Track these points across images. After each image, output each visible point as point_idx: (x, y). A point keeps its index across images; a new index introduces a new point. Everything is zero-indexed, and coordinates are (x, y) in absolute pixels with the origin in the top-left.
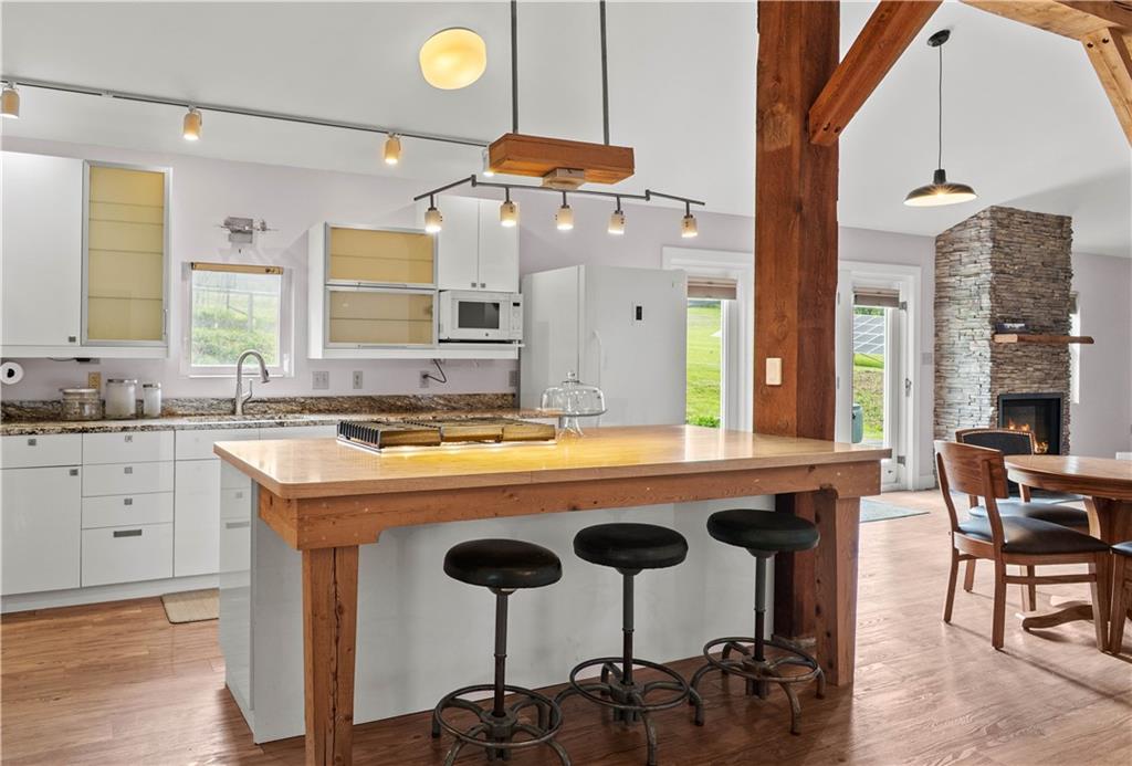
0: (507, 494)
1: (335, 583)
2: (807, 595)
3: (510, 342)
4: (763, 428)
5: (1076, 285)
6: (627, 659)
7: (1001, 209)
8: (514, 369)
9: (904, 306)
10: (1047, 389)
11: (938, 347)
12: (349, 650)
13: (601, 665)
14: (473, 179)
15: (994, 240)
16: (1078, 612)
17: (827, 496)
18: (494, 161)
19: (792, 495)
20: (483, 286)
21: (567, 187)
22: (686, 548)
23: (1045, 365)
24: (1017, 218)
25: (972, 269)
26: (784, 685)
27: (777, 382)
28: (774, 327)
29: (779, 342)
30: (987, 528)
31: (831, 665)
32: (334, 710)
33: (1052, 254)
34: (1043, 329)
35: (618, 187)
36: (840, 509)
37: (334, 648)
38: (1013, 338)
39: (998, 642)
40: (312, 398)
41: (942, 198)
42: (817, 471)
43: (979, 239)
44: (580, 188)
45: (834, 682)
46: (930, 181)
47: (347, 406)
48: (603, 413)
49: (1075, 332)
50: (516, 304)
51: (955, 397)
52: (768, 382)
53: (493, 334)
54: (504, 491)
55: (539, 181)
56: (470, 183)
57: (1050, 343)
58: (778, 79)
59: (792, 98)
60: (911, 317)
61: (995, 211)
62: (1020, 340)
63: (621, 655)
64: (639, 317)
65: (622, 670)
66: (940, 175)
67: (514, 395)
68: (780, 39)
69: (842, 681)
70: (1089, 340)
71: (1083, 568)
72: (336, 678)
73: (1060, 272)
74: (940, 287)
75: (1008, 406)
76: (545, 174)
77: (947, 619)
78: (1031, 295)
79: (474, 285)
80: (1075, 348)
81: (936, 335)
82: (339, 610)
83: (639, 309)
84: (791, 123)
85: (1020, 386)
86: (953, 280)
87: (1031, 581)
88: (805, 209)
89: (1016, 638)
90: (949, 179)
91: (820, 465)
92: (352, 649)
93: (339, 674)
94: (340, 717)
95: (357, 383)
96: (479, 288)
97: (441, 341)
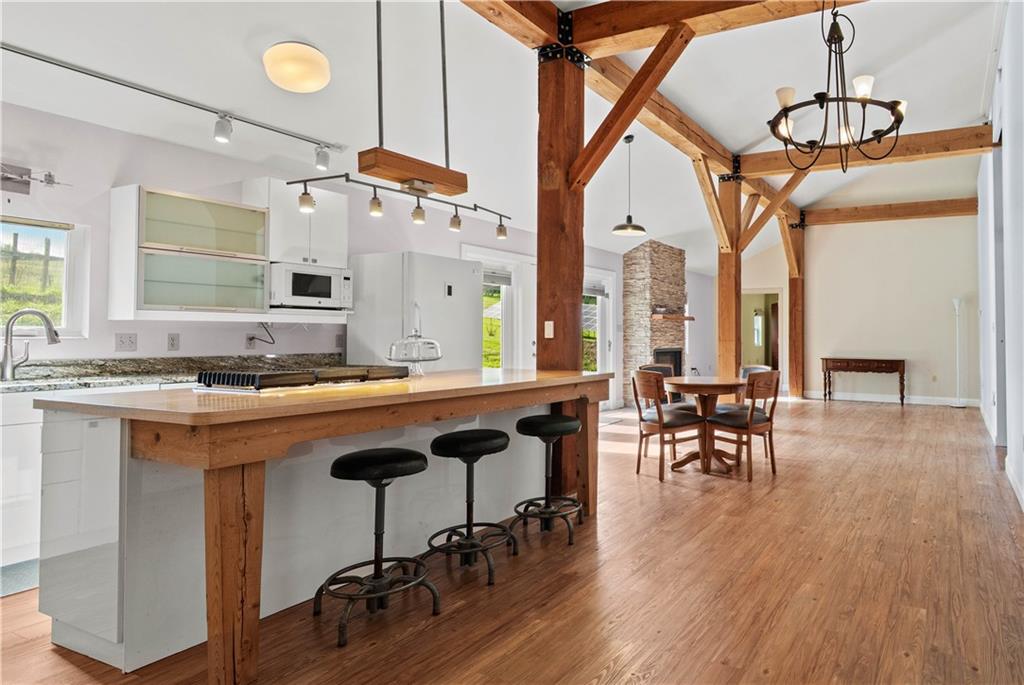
0: (390, 411)
1: (244, 494)
2: (569, 467)
3: (340, 309)
4: (542, 366)
5: (688, 288)
6: (470, 525)
7: (655, 242)
8: (340, 333)
9: (607, 296)
10: (676, 346)
11: (625, 321)
12: (257, 549)
13: (447, 534)
14: (347, 176)
15: (651, 259)
16: (693, 457)
17: (582, 402)
18: (363, 165)
19: (560, 403)
20: (315, 261)
21: (421, 194)
22: (509, 440)
23: (675, 332)
24: (662, 248)
25: (641, 275)
26: (564, 517)
27: (552, 336)
28: (549, 302)
29: (552, 311)
30: (656, 417)
31: (586, 505)
32: (242, 601)
33: (677, 270)
34: (674, 312)
35: (458, 199)
36: (590, 410)
37: (242, 549)
38: (661, 316)
39: (661, 478)
40: (115, 360)
41: (630, 232)
42: (579, 388)
43: (644, 258)
44: (429, 196)
45: (587, 514)
46: (624, 222)
47: (160, 367)
48: (438, 359)
49: (687, 314)
50: (347, 279)
51: (633, 352)
52: (546, 337)
53: (325, 302)
54: (388, 410)
55: (398, 186)
56: (344, 179)
57: (676, 320)
58: (551, 146)
59: (559, 160)
60: (611, 304)
61: (652, 242)
62: (664, 317)
63: (465, 522)
64: (450, 293)
65: (465, 533)
66: (629, 219)
67: (340, 354)
68: (552, 121)
69: (591, 513)
70: (693, 319)
71: (694, 432)
72: (244, 573)
73: (680, 282)
74: (626, 285)
75: (659, 354)
76: (403, 181)
77: (638, 472)
78: (668, 292)
79: (305, 260)
80: (687, 323)
81: (624, 314)
82: (248, 517)
83: (450, 288)
84: (559, 175)
85: (665, 345)
86: (632, 281)
87: (674, 442)
88: (567, 230)
89: (669, 475)
90: (634, 222)
91: (580, 383)
92: (259, 548)
93: (247, 571)
94: (248, 605)
95: (172, 345)
96: (310, 262)
97: (272, 307)
